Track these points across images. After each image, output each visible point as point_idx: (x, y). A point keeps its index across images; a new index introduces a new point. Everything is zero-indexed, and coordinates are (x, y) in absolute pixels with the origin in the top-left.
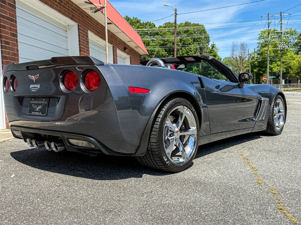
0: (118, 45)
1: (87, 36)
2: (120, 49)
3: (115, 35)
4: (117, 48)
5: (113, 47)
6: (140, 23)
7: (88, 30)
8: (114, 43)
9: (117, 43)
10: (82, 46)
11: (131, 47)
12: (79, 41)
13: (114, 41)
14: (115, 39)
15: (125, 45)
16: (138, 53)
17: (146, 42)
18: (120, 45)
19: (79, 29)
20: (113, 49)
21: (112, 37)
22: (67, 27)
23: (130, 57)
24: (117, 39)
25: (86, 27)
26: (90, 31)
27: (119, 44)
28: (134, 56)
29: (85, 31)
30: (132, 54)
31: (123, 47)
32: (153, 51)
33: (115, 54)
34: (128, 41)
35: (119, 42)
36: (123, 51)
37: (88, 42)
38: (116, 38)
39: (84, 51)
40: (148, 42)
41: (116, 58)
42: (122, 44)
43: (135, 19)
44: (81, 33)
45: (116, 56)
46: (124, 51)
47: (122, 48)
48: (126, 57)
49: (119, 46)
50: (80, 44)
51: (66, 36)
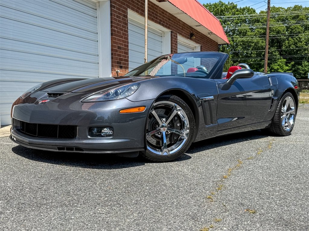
0: (180, 31)
1: (126, 17)
2: (183, 36)
3: (176, 17)
4: (178, 34)
5: (172, 32)
6: (236, 8)
7: (128, 9)
8: (173, 27)
9: (179, 28)
10: (115, 29)
11: (204, 33)
12: (111, 22)
13: (174, 25)
14: (175, 23)
15: (192, 30)
16: (215, 41)
17: (243, 32)
18: (184, 31)
19: (111, 6)
20: (171, 35)
21: (169, 19)
22: (98, 4)
23: (201, 47)
24: (179, 23)
25: (124, 4)
26: (132, 9)
27: (182, 29)
28: (207, 45)
29: (122, 10)
30: (203, 43)
31: (188, 32)
32: (250, 42)
33: (174, 41)
34: (197, 26)
35: (182, 27)
36: (188, 38)
37: (127, 24)
38: (177, 21)
39: (119, 35)
40: (245, 31)
41: (175, 46)
42: (187, 30)
43: (231, 4)
44: (115, 12)
45: (176, 45)
46: (191, 39)
47: (187, 34)
48: (195, 47)
49: (182, 32)
50: (112, 26)
51: (95, 15)
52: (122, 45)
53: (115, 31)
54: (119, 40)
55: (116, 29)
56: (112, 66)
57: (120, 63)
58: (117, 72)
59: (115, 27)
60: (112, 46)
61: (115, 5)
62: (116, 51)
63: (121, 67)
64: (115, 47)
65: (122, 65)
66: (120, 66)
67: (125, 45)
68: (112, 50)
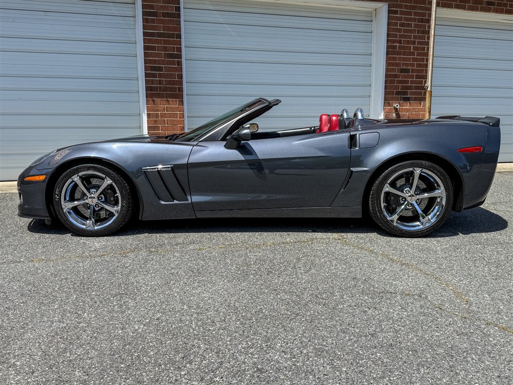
19: (390, 12)
22: (374, 13)
29: (416, 13)
37: (427, 32)
39: (405, 52)
50: (389, 41)
51: (369, 30)
52: (413, 65)
53: (395, 47)
54: (405, 59)
55: (398, 45)
56: (386, 99)
57: (406, 93)
58: (395, 108)
59: (394, 42)
60: (387, 70)
61: (397, 9)
62: (396, 76)
63: (407, 99)
64: (393, 70)
65: (409, 96)
66: (403, 97)
67: (420, 65)
68: (387, 76)
